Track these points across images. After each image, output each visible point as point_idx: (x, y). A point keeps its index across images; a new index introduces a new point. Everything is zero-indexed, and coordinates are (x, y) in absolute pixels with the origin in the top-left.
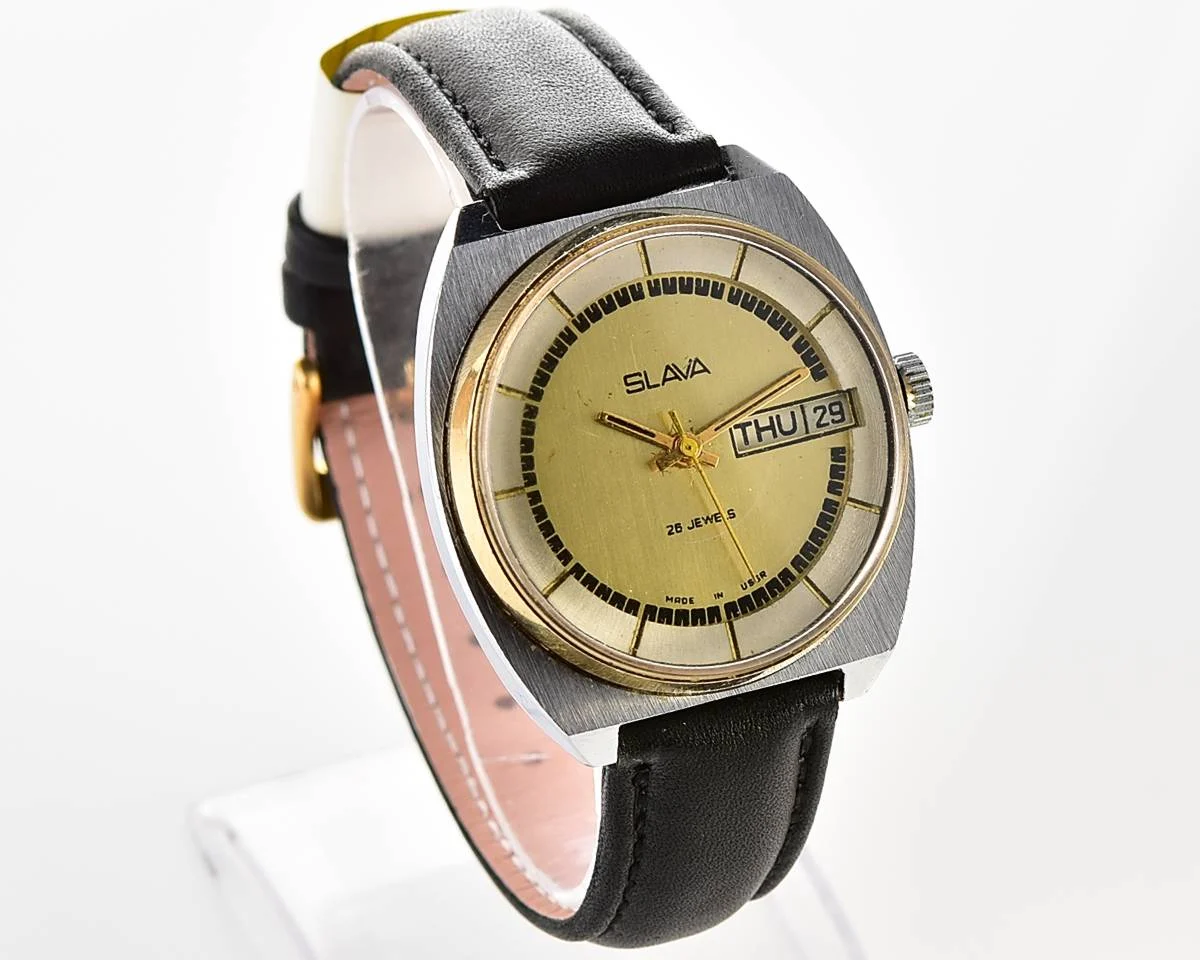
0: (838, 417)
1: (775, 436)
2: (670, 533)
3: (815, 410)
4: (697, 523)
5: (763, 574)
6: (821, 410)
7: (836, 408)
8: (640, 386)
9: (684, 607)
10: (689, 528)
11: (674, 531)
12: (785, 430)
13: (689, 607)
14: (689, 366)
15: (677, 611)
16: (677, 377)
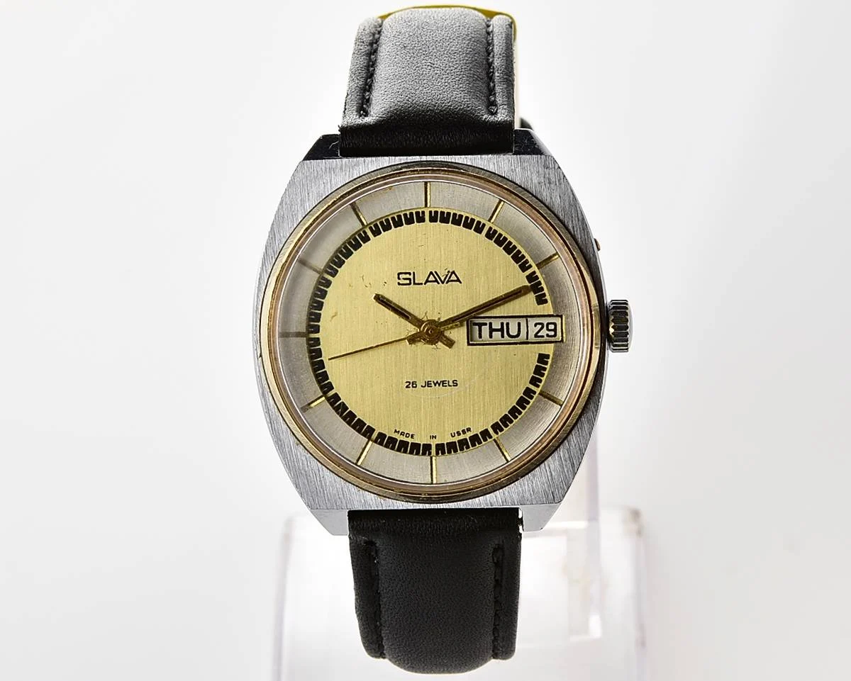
0: (552, 333)
1: (503, 336)
2: (407, 387)
3: (536, 325)
4: (428, 384)
5: (469, 430)
6: (540, 326)
7: (552, 327)
8: (408, 282)
9: (406, 439)
10: (422, 386)
11: (411, 386)
12: (511, 334)
13: (410, 440)
14: (447, 276)
15: (400, 441)
16: (436, 281)
